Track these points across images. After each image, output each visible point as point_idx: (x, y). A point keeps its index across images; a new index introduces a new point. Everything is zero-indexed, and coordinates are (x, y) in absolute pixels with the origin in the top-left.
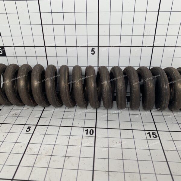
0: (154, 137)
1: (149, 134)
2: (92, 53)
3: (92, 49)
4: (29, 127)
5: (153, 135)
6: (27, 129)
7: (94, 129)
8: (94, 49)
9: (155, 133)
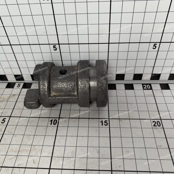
0: (105, 125)
1: (101, 123)
2: (54, 50)
3: (54, 46)
4: (4, 119)
5: (105, 123)
6: (3, 121)
7: (57, 119)
8: (55, 46)
9: (107, 121)
